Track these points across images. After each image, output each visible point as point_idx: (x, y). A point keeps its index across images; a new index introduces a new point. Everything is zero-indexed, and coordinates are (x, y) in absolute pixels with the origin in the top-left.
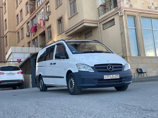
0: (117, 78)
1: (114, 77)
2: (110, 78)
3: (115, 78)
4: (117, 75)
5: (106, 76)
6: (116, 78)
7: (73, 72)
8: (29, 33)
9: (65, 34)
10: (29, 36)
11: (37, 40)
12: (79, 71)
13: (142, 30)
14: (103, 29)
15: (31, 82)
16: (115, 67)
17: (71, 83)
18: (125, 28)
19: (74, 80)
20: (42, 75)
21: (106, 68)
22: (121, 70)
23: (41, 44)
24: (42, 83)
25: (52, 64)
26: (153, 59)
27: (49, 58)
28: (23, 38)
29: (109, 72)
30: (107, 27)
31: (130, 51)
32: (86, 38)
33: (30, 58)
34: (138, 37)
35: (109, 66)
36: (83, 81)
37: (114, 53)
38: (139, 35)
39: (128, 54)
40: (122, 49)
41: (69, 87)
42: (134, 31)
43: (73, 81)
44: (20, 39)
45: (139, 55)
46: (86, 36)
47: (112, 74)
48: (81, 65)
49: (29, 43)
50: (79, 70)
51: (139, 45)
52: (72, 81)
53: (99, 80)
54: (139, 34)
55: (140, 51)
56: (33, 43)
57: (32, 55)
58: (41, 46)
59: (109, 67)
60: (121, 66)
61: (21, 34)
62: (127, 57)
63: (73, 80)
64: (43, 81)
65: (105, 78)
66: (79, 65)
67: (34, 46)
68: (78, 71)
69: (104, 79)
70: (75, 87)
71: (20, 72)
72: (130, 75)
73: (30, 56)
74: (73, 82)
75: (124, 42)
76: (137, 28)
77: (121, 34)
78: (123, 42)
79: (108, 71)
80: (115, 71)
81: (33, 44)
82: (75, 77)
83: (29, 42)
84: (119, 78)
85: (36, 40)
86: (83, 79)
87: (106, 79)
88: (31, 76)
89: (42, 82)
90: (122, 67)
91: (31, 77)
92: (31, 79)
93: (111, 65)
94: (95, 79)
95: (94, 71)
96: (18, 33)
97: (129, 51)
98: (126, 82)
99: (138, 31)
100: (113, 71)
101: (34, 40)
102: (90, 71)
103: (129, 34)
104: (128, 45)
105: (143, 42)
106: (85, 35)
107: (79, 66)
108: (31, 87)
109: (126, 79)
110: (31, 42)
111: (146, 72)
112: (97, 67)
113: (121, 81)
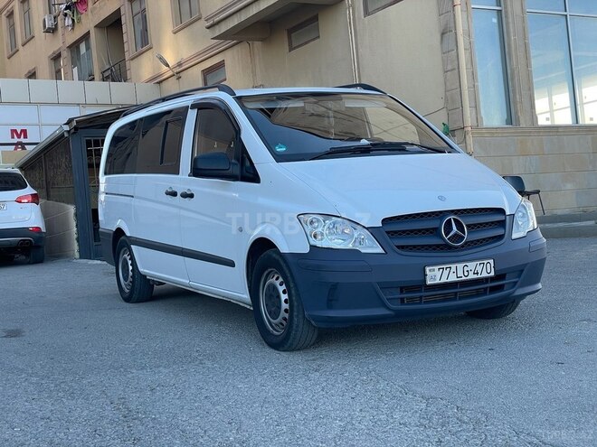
0: (485, 275)
1: (471, 273)
2: (453, 278)
3: (476, 276)
4: (485, 262)
5: (436, 268)
6: (479, 276)
7: (284, 248)
8: (55, 18)
9: (208, 28)
10: (53, 30)
11: (88, 48)
12: (311, 246)
13: (527, 15)
14: (367, 13)
15: (75, 236)
16: (475, 225)
17: (271, 295)
18: (458, 9)
19: (286, 282)
20: (128, 234)
21: (435, 232)
22: (501, 237)
23: (108, 67)
24: (131, 268)
25: (174, 194)
26: (565, 137)
27: (162, 163)
28: (28, 37)
29: (448, 251)
30: (383, 4)
31: (476, 107)
32: (294, 45)
33: (66, 135)
34: (509, 45)
35: (449, 222)
36: (333, 294)
37: (456, 151)
38: (514, 39)
39: (469, 120)
40: (446, 97)
41: (261, 314)
42: (495, 20)
43: (281, 289)
44: (19, 42)
45: (509, 121)
46: (293, 39)
47: (461, 258)
48: (318, 221)
49: (56, 58)
50: (312, 243)
51: (513, 79)
52: (275, 288)
53: (402, 289)
54: (512, 34)
55: (515, 103)
56: (72, 58)
57: (74, 123)
58: (106, 74)
59: (448, 227)
60: (499, 218)
61: (21, 21)
62: (466, 129)
63: (281, 285)
64: (132, 258)
65: (433, 278)
66: (309, 218)
67: (75, 70)
68: (306, 250)
69: (429, 283)
70: (291, 316)
71: (25, 197)
72: (534, 258)
73: (67, 128)
74: (284, 292)
75: (454, 69)
76: (506, 8)
77: (443, 34)
78: (449, 67)
79: (445, 247)
80: (472, 242)
81: (74, 64)
82: (291, 274)
83: (54, 53)
84: (492, 274)
85: (83, 47)
86: (334, 287)
87: (437, 281)
88: (72, 209)
89: (130, 262)
90: (502, 224)
91: (76, 215)
92: (74, 224)
93: (456, 214)
94: (386, 286)
95: (380, 250)
96: (11, 15)
97: (473, 105)
98: (519, 292)
99: (510, 20)
100: (466, 243)
101: (74, 47)
102: (363, 251)
103: (473, 36)
104: (471, 78)
105: (528, 65)
106: (290, 32)
107: (312, 222)
108: (77, 255)
109: (519, 276)
110: (65, 54)
111: (538, 192)
112: (397, 230)
113: (500, 288)
